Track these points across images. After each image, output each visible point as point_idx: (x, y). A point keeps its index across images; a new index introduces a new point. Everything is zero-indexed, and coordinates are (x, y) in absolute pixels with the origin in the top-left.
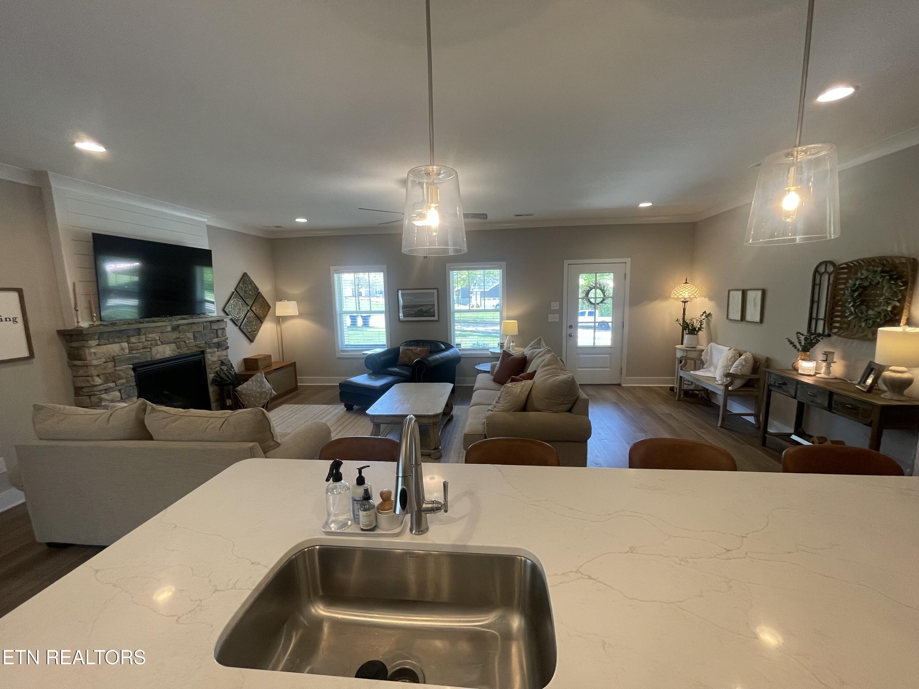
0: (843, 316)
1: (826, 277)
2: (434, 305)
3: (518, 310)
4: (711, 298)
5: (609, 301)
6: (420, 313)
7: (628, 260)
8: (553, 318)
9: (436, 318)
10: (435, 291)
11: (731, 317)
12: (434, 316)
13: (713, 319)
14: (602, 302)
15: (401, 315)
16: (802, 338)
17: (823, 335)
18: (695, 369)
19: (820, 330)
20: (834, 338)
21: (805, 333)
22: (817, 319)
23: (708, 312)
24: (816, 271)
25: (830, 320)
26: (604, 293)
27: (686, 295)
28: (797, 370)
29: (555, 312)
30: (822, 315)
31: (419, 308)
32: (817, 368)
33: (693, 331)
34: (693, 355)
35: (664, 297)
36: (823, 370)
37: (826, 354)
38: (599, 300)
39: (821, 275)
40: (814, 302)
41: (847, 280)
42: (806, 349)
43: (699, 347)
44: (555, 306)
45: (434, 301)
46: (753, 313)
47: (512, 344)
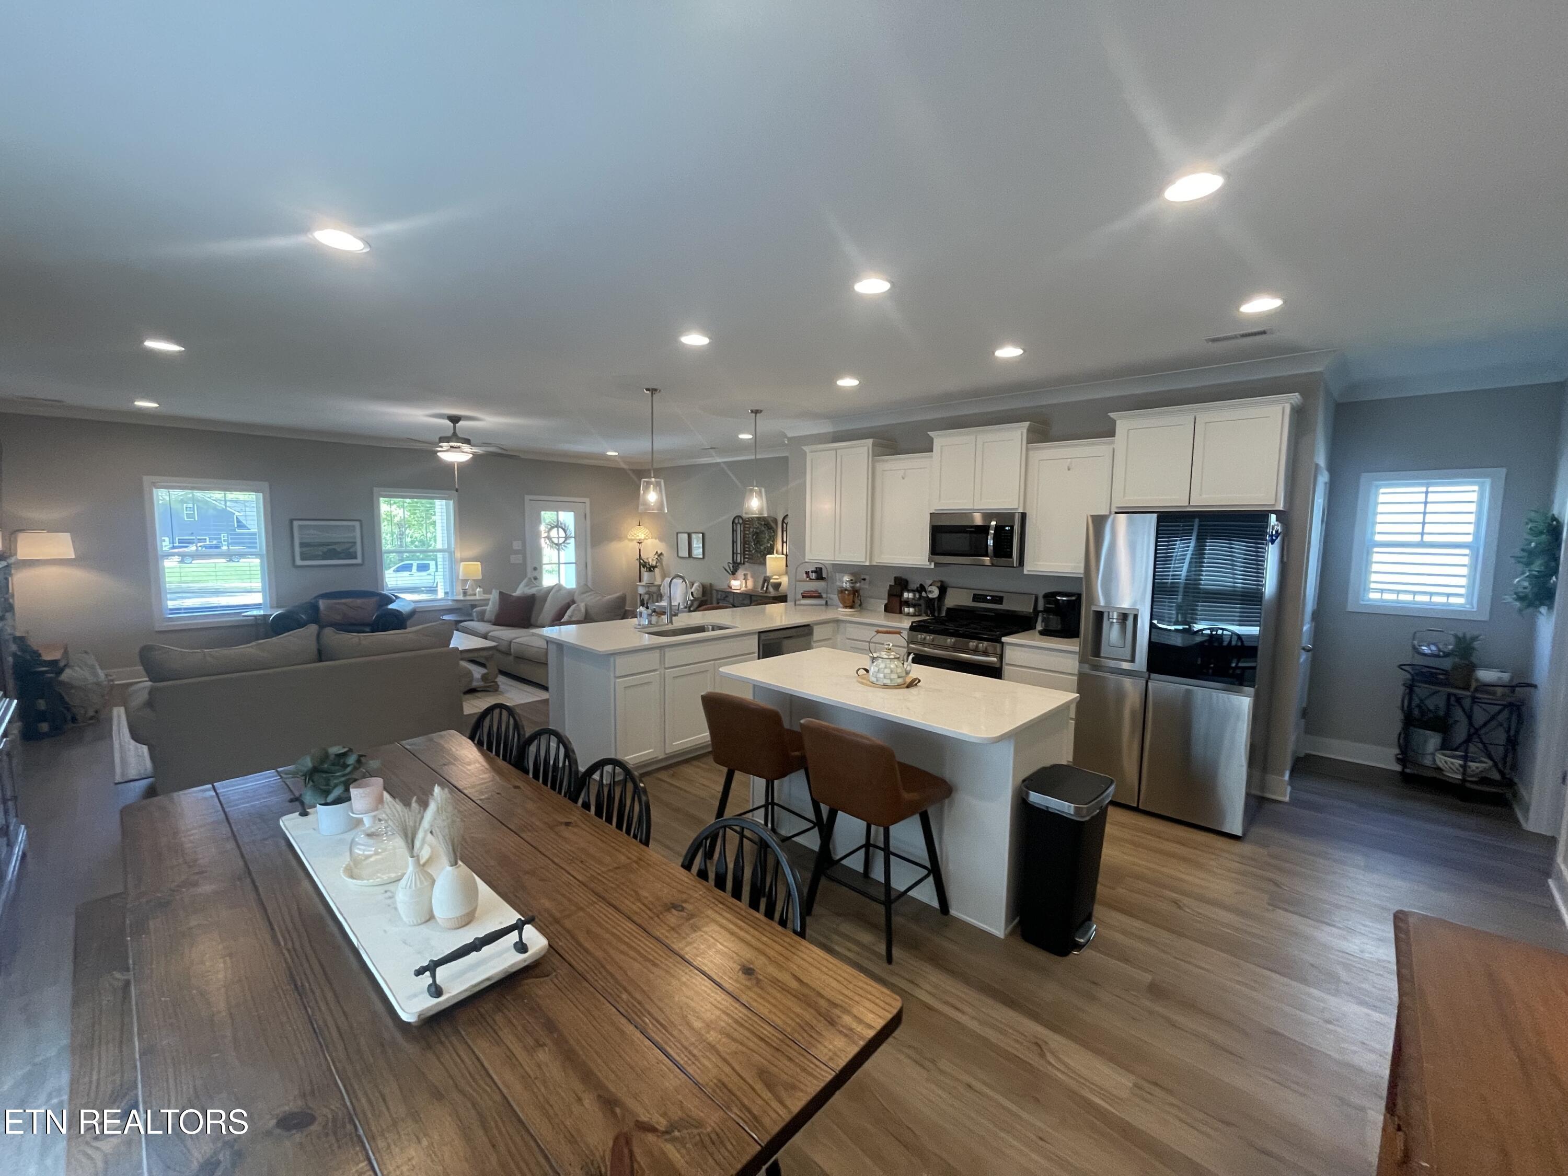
0: (750, 551)
1: (739, 526)
2: (355, 543)
3: (476, 549)
4: (661, 540)
5: (572, 541)
6: (332, 554)
7: (587, 500)
8: (515, 559)
9: (359, 561)
10: (357, 524)
11: (680, 555)
12: (355, 558)
13: (665, 559)
14: (564, 542)
15: (298, 557)
16: (731, 566)
17: (740, 563)
18: (658, 602)
19: (739, 561)
20: (747, 564)
21: (731, 562)
22: (737, 553)
23: (659, 552)
24: (733, 522)
25: (743, 554)
26: (565, 533)
27: (642, 536)
28: (731, 588)
29: (517, 552)
30: (739, 552)
31: (330, 547)
32: (741, 585)
33: (651, 569)
34: (653, 589)
35: (619, 538)
36: (744, 585)
37: (745, 575)
38: (561, 540)
39: (736, 524)
40: (734, 542)
41: (749, 528)
42: (733, 573)
43: (656, 583)
44: (517, 545)
45: (355, 537)
46: (698, 551)
47: (478, 589)
